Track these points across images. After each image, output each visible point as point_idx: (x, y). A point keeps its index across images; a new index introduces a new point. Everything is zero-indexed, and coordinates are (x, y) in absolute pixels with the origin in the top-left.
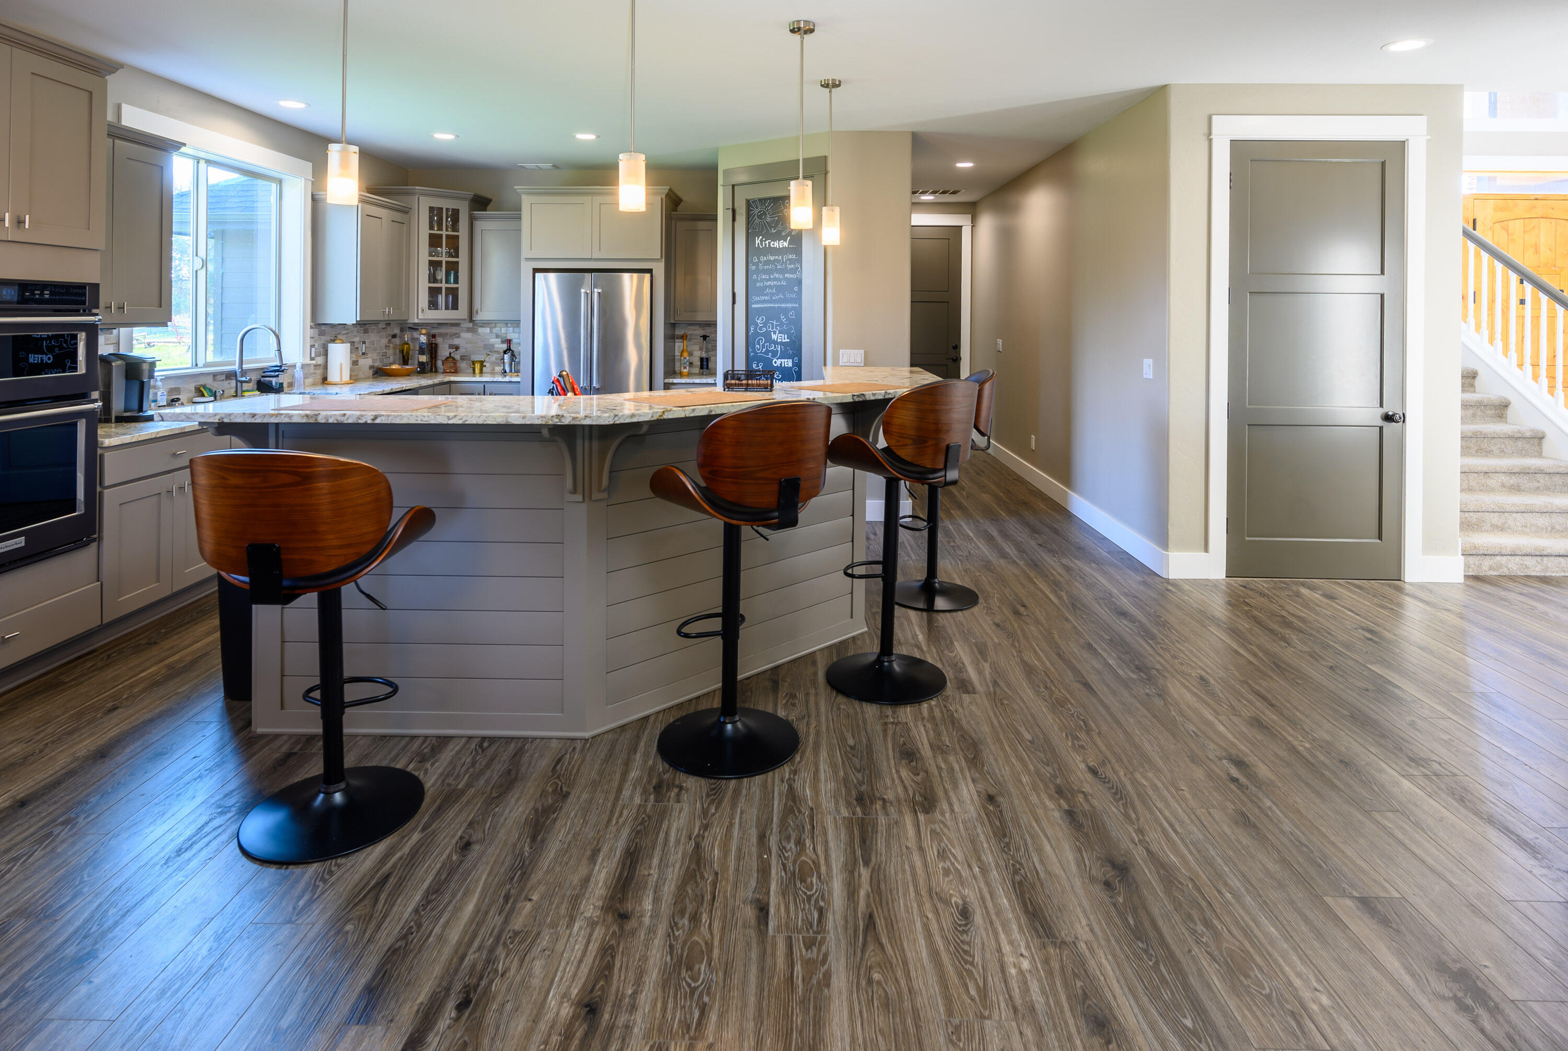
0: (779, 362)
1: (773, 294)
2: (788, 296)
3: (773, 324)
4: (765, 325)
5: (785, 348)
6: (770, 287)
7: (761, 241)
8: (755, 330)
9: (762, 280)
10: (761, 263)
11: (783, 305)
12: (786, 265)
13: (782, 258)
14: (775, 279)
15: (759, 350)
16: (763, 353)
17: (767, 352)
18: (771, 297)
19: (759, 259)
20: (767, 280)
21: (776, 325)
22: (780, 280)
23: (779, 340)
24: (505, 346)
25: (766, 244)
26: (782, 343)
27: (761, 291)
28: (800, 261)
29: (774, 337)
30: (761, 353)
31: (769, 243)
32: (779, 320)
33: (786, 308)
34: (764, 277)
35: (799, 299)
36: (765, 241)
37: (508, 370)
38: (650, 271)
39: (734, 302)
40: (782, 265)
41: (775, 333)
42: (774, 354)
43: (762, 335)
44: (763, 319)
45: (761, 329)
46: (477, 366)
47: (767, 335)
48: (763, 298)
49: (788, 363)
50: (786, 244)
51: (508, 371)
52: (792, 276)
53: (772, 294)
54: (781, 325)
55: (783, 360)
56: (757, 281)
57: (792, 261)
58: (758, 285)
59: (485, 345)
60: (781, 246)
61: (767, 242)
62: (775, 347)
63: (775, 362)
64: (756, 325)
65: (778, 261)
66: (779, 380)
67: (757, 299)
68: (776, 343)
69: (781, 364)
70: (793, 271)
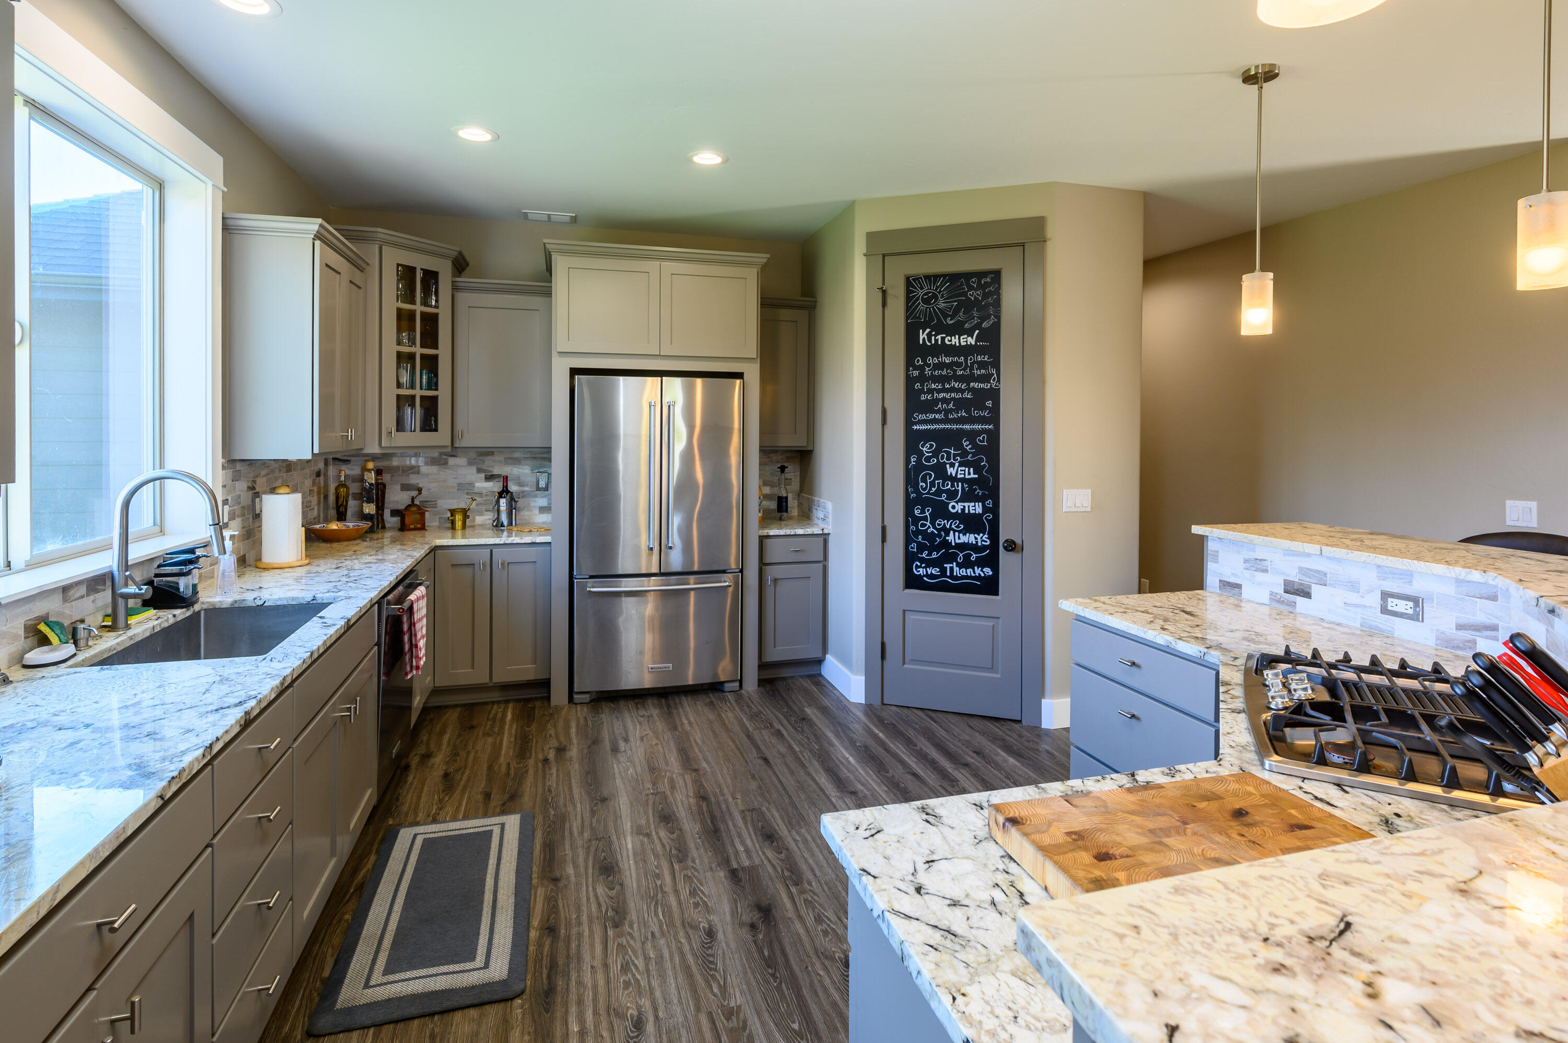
0: (959, 507)
1: (950, 411)
2: (975, 413)
3: (949, 453)
4: (936, 454)
5: (970, 487)
6: (944, 401)
7: (929, 335)
8: (919, 461)
9: (931, 391)
10: (929, 365)
11: (967, 427)
12: (972, 368)
13: (966, 360)
14: (953, 390)
15: (924, 489)
16: (933, 494)
17: (939, 492)
18: (946, 415)
19: (924, 360)
20: (939, 391)
21: (955, 455)
22: (962, 391)
23: (959, 476)
24: (496, 486)
25: (936, 341)
26: (963, 480)
27: (929, 407)
28: (996, 365)
29: (951, 471)
30: (928, 493)
31: (943, 339)
32: (959, 446)
33: (973, 431)
34: (933, 386)
35: (995, 418)
36: (935, 336)
37: (504, 518)
38: (739, 375)
39: (884, 422)
40: (964, 369)
41: (952, 465)
42: (952, 495)
43: (929, 468)
44: (931, 446)
45: (928, 459)
46: (459, 518)
47: (940, 471)
48: (931, 416)
49: (976, 508)
50: (971, 341)
51: (505, 523)
52: (982, 385)
53: (948, 411)
54: (964, 453)
55: (966, 504)
56: (921, 391)
57: (982, 365)
58: (923, 397)
59: (459, 485)
60: (963, 344)
61: (939, 337)
62: (953, 486)
63: (954, 507)
64: (921, 454)
65: (959, 365)
66: (960, 532)
67: (922, 417)
68: (954, 479)
69: (963, 510)
70: (985, 379)
